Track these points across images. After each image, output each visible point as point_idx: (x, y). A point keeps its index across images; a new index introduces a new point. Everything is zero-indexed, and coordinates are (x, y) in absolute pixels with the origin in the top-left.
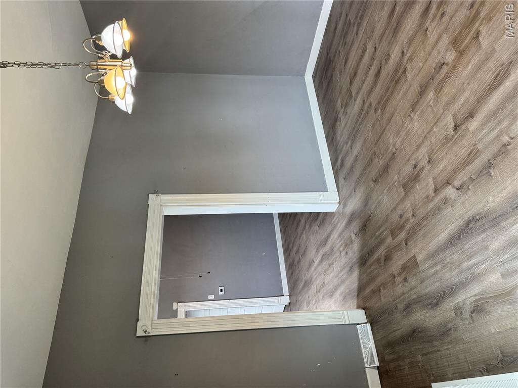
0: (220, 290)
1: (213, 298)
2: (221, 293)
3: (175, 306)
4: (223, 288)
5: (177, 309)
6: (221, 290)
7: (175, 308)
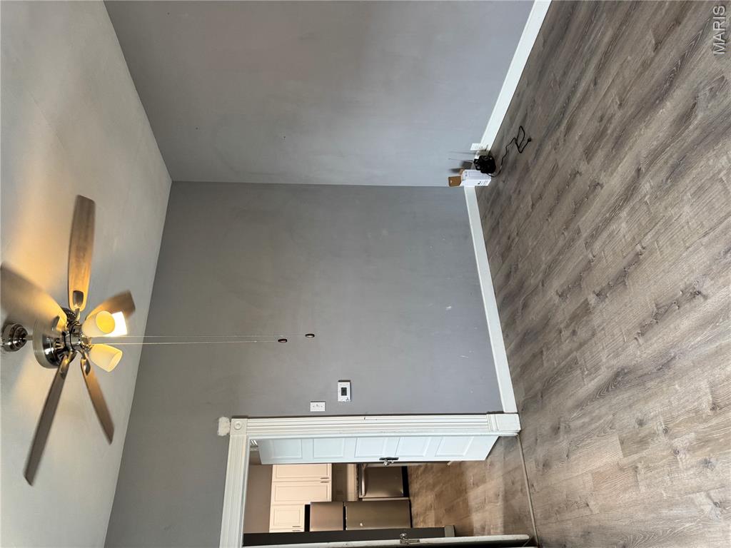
0: (340, 390)
1: (323, 409)
2: (342, 399)
3: (224, 426)
4: (347, 385)
5: (228, 435)
6: (344, 391)
7: (222, 431)
